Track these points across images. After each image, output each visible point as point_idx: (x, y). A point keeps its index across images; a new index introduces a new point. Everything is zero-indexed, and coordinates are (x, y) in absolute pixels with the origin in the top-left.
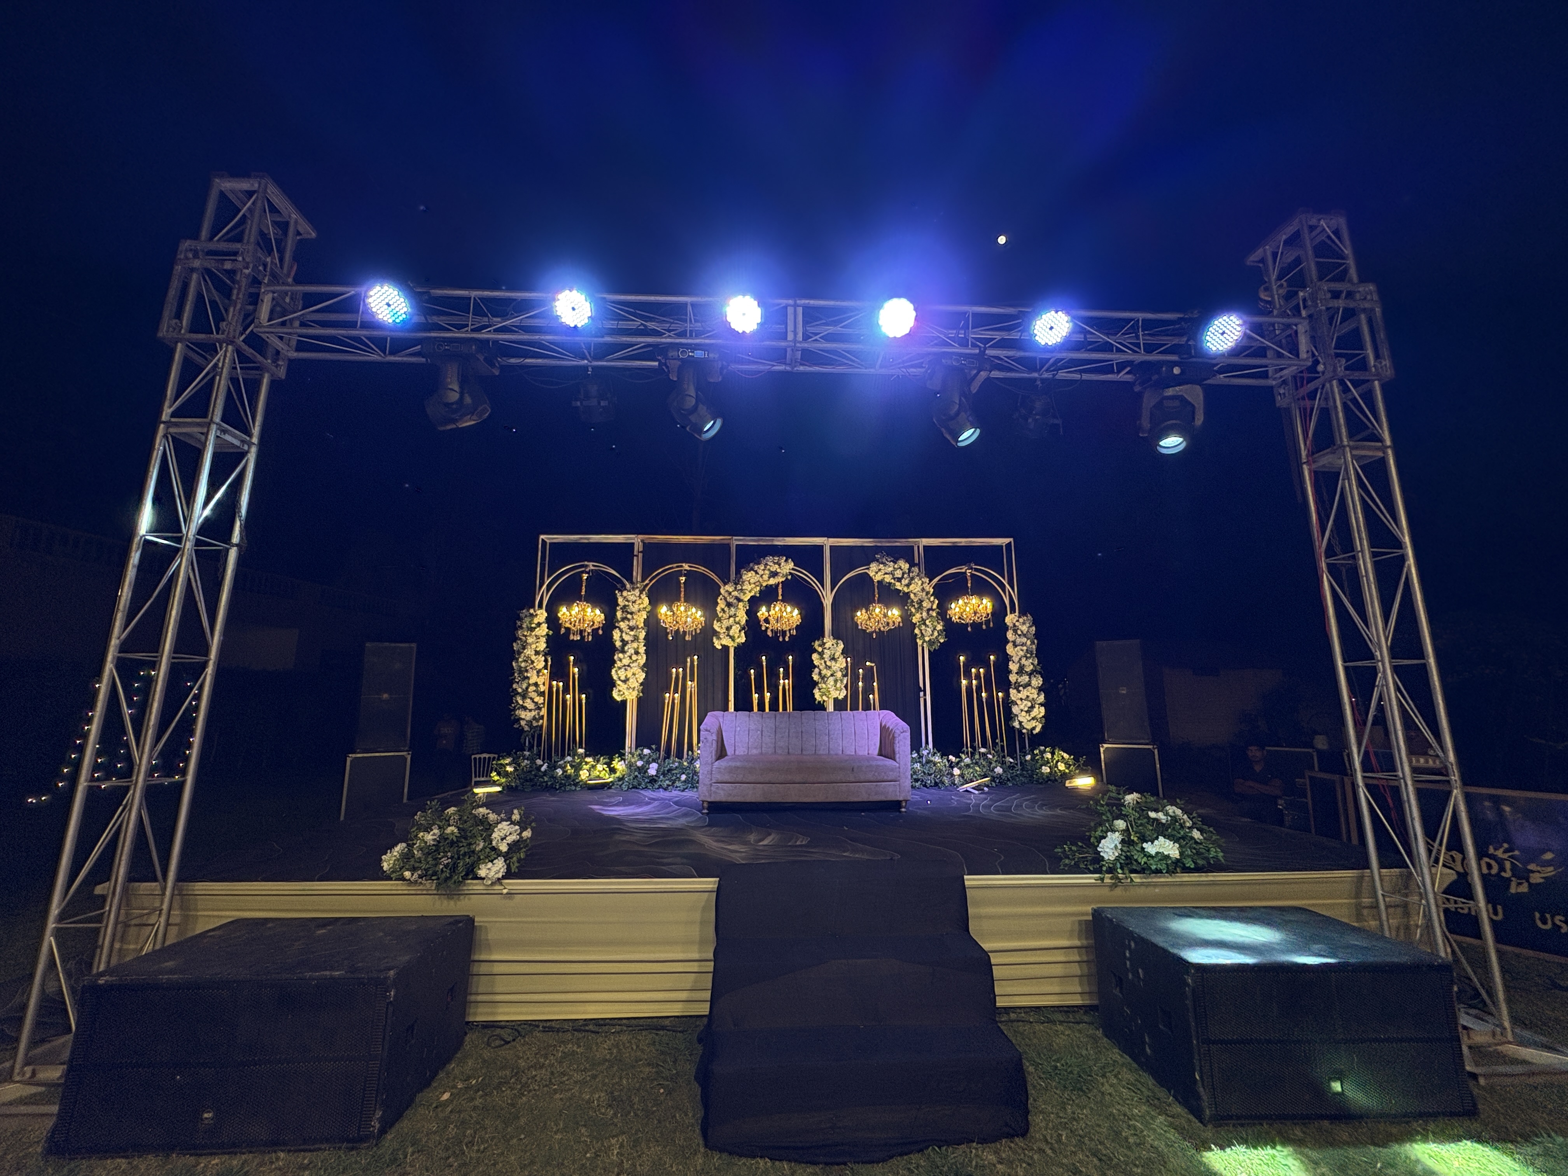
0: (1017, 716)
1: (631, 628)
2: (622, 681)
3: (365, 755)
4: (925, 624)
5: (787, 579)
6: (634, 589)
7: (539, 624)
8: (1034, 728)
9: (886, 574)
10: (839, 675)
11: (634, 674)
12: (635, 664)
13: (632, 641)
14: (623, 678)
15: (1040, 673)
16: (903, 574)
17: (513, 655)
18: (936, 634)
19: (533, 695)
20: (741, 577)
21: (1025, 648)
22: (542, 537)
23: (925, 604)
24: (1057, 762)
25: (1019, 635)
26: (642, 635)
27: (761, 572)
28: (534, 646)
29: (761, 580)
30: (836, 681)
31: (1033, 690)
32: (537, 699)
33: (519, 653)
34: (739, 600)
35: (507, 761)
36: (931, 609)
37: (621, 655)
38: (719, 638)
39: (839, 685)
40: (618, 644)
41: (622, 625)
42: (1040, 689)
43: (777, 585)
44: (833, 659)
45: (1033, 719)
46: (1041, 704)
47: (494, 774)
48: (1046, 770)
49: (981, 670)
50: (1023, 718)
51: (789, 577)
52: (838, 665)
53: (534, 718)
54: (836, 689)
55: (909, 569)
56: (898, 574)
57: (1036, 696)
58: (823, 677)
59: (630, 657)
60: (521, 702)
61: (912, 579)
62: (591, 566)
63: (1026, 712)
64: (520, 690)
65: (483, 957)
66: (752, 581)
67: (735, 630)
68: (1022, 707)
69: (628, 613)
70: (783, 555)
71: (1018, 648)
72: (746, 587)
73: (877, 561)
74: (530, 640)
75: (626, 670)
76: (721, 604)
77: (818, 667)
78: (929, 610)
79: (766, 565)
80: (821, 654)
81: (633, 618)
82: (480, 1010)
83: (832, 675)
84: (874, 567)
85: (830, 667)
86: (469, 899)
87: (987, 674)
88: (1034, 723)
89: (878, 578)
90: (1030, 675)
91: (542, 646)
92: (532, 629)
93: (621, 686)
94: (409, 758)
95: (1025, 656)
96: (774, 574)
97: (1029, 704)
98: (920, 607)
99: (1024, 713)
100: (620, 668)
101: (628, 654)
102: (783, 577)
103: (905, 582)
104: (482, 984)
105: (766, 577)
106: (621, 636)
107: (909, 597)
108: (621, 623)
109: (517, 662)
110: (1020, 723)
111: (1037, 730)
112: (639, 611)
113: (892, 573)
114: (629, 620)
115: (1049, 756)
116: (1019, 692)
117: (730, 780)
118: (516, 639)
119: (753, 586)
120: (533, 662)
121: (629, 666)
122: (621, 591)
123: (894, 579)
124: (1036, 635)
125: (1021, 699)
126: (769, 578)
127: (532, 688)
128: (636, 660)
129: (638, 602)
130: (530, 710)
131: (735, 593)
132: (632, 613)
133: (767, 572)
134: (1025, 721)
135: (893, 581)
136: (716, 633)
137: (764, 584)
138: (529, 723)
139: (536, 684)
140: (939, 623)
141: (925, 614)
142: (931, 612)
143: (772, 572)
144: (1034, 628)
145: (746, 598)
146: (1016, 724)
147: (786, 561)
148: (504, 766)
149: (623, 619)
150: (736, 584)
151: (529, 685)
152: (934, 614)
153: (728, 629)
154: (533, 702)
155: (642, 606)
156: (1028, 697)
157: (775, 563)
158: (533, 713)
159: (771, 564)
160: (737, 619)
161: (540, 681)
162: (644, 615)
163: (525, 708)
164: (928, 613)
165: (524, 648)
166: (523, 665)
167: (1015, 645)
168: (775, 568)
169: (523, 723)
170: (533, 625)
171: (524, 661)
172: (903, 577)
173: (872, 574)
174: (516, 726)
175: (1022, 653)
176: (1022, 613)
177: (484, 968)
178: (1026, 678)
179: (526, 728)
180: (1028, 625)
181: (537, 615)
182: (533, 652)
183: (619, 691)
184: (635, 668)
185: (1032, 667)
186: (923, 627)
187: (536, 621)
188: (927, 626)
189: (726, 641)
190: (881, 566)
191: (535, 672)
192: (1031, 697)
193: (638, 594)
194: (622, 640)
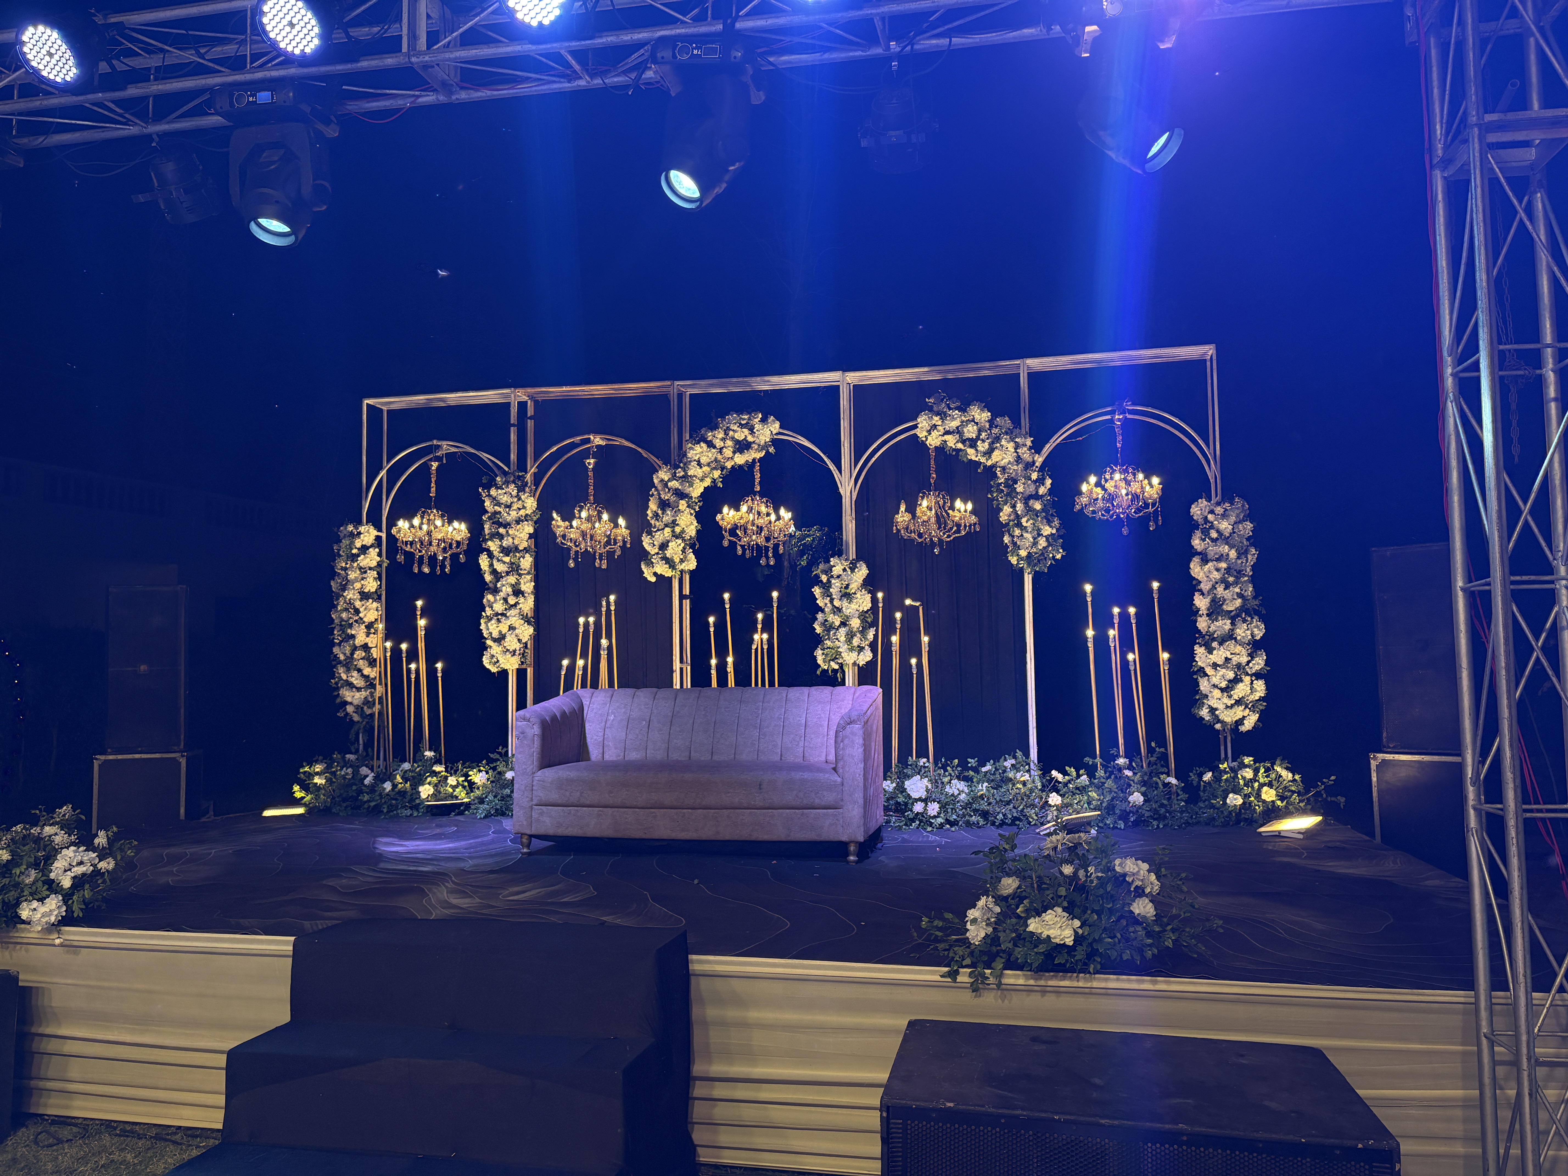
0: (1206, 696)
1: (506, 551)
2: (495, 640)
3: (120, 757)
4: (1019, 525)
5: (767, 452)
6: (507, 483)
7: (364, 549)
8: (1240, 722)
9: (947, 433)
10: (855, 623)
11: (512, 628)
12: (513, 612)
13: (508, 573)
14: (495, 634)
15: (1257, 613)
16: (980, 431)
17: (329, 600)
18: (1042, 543)
19: (361, 664)
20: (685, 455)
21: (1223, 565)
22: (367, 401)
23: (1020, 488)
24: (1262, 785)
25: (1214, 540)
26: (527, 562)
27: (718, 443)
28: (358, 585)
29: (719, 457)
30: (850, 636)
31: (1239, 649)
32: (367, 671)
33: (339, 596)
34: (681, 495)
35: (318, 768)
36: (1036, 497)
37: (490, 597)
38: (650, 564)
39: (856, 641)
40: (488, 578)
41: (493, 546)
42: (1255, 646)
43: (751, 465)
44: (847, 595)
45: (1239, 702)
46: (1258, 675)
47: (296, 788)
48: (1235, 800)
49: (1132, 610)
50: (1217, 700)
51: (772, 450)
52: (854, 606)
53: (366, 702)
54: (852, 649)
55: (991, 422)
56: (970, 431)
57: (1244, 659)
58: (829, 627)
59: (505, 600)
60: (344, 677)
61: (998, 439)
62: (446, 447)
63: (1222, 690)
64: (342, 657)
65: (48, 1031)
66: (704, 460)
67: (675, 549)
68: (1215, 680)
69: (500, 525)
70: (756, 410)
71: (1210, 564)
72: (694, 470)
73: (930, 409)
74: (352, 575)
75: (499, 621)
76: (653, 506)
77: (823, 611)
78: (1027, 499)
79: (727, 431)
80: (826, 587)
81: (508, 534)
82: (52, 1101)
83: (843, 624)
84: (923, 422)
85: (839, 610)
86: (27, 951)
87: (1145, 617)
88: (1239, 712)
89: (934, 441)
90: (1234, 618)
91: (371, 585)
92: (354, 557)
93: (495, 649)
94: (183, 761)
95: (1223, 581)
96: (742, 446)
97: (1231, 675)
98: (1012, 493)
99: (1217, 693)
100: (489, 619)
101: (502, 594)
102: (760, 449)
103: (983, 446)
104: (52, 1067)
105: (728, 452)
106: (491, 565)
107: (995, 476)
108: (490, 543)
109: (337, 611)
110: (1212, 710)
111: (1248, 725)
112: (518, 521)
113: (958, 431)
114: (501, 537)
115: (1248, 774)
116: (1210, 651)
117: (560, 802)
118: (333, 574)
119: (706, 469)
120: (357, 611)
121: (503, 614)
122: (488, 487)
123: (963, 442)
124: (1254, 540)
125: (1215, 666)
126: (734, 453)
127: (359, 654)
128: (515, 605)
129: (515, 507)
130: (359, 689)
131: (674, 484)
132: (506, 525)
133: (729, 443)
134: (1221, 707)
135: (960, 446)
136: (645, 556)
137: (729, 465)
138: (359, 709)
139: (366, 647)
140: (1049, 523)
141: (1020, 507)
142: (1031, 502)
143: (737, 442)
144: (1249, 526)
145: (697, 490)
146: (1204, 713)
147: (764, 420)
148: (310, 776)
149: (493, 536)
150: (677, 467)
151: (355, 648)
152: (1038, 506)
153: (664, 546)
154: (363, 675)
155: (522, 512)
156: (1227, 660)
157: (742, 426)
158: (364, 694)
159: (735, 428)
160: (678, 530)
161: (372, 641)
162: (529, 528)
163: (351, 685)
164: (1026, 504)
165: (344, 590)
166: (344, 615)
167: (1205, 560)
168: (742, 434)
169: (350, 709)
170: (355, 551)
171: (346, 610)
172: (978, 438)
173: (921, 434)
174: (341, 714)
175: (1216, 575)
176: (1227, 496)
177: (52, 1046)
178: (1226, 624)
179: (356, 718)
180: (1233, 519)
181: (359, 533)
182: (358, 596)
183: (493, 656)
184: (514, 619)
185: (1238, 602)
186: (1017, 532)
187: (358, 543)
188: (1024, 529)
189: (662, 569)
190: (936, 418)
191: (363, 627)
192: (1235, 660)
193: (515, 493)
194: (494, 572)
